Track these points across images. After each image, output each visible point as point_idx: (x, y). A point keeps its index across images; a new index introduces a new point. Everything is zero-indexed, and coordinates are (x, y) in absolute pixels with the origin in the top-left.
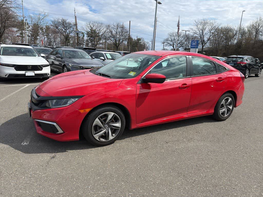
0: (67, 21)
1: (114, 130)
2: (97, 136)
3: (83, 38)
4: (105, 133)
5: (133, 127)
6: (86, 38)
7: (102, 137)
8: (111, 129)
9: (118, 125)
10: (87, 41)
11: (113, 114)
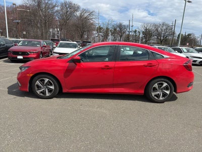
0: (123, 24)
1: (50, 91)
2: (38, 92)
3: (139, 36)
4: (44, 91)
5: (64, 91)
6: (141, 35)
7: (41, 92)
8: (48, 90)
9: (52, 87)
10: (142, 38)
11: (48, 80)
